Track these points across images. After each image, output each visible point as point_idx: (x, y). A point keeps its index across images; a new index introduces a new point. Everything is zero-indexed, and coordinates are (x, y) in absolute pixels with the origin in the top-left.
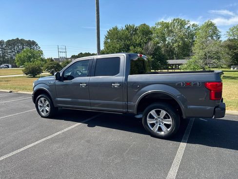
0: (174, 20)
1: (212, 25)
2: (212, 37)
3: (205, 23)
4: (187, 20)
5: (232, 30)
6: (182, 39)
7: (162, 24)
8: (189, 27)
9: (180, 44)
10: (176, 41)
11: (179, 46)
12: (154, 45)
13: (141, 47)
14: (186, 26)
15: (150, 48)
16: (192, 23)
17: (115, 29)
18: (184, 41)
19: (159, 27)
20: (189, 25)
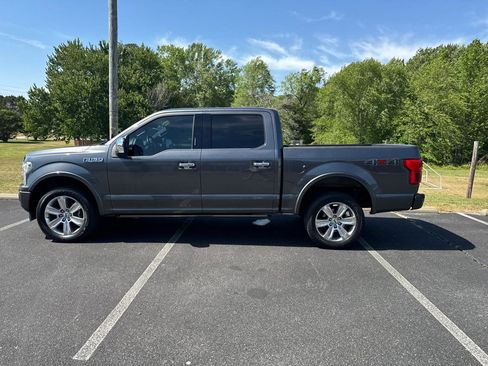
0: (194, 45)
1: (262, 67)
2: (262, 87)
3: (252, 62)
4: (215, 50)
5: (289, 80)
6: (210, 85)
7: (172, 50)
8: (220, 64)
9: (207, 95)
10: (199, 89)
11: (205, 98)
12: (168, 91)
13: (140, 93)
14: (216, 62)
15: (161, 96)
16: (225, 57)
17: (75, 46)
18: (214, 90)
19: (166, 55)
20: (220, 61)
